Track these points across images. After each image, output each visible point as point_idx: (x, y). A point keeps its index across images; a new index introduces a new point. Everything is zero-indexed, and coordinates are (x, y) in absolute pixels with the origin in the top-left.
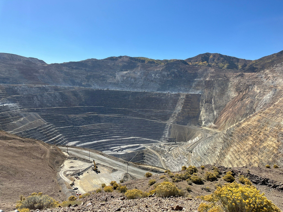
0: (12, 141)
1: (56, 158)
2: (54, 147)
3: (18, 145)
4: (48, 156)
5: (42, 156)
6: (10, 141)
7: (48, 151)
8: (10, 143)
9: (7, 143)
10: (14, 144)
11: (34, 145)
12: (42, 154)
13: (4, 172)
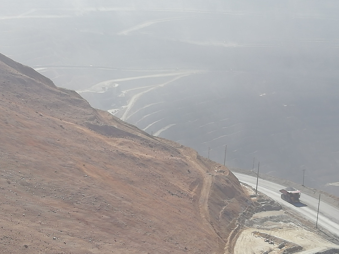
0: (126, 140)
1: (226, 201)
2: (221, 171)
3: (137, 153)
4: (206, 193)
5: (191, 191)
6: (121, 140)
7: (208, 180)
8: (121, 144)
9: (115, 145)
10: (129, 150)
11: (174, 158)
12: (193, 184)
13: (104, 216)
